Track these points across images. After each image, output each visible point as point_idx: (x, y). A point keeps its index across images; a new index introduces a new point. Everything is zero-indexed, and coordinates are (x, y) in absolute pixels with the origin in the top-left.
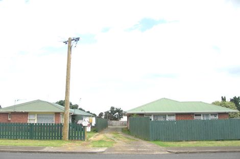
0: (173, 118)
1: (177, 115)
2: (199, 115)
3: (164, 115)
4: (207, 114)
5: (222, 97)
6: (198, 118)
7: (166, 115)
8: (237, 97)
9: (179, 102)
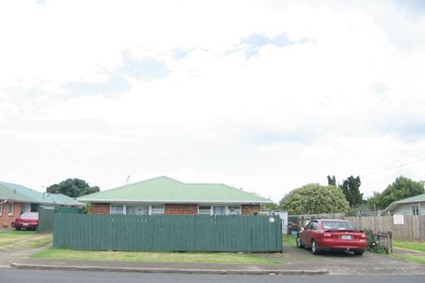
0: (161, 211)
1: (168, 206)
2: (206, 207)
3: (146, 206)
4: (222, 207)
5: (329, 177)
6: (204, 212)
7: (147, 207)
8: (355, 177)
9: (183, 184)
